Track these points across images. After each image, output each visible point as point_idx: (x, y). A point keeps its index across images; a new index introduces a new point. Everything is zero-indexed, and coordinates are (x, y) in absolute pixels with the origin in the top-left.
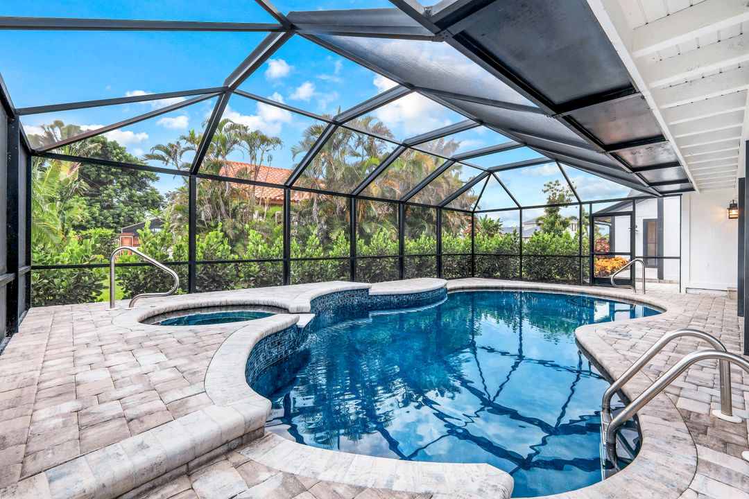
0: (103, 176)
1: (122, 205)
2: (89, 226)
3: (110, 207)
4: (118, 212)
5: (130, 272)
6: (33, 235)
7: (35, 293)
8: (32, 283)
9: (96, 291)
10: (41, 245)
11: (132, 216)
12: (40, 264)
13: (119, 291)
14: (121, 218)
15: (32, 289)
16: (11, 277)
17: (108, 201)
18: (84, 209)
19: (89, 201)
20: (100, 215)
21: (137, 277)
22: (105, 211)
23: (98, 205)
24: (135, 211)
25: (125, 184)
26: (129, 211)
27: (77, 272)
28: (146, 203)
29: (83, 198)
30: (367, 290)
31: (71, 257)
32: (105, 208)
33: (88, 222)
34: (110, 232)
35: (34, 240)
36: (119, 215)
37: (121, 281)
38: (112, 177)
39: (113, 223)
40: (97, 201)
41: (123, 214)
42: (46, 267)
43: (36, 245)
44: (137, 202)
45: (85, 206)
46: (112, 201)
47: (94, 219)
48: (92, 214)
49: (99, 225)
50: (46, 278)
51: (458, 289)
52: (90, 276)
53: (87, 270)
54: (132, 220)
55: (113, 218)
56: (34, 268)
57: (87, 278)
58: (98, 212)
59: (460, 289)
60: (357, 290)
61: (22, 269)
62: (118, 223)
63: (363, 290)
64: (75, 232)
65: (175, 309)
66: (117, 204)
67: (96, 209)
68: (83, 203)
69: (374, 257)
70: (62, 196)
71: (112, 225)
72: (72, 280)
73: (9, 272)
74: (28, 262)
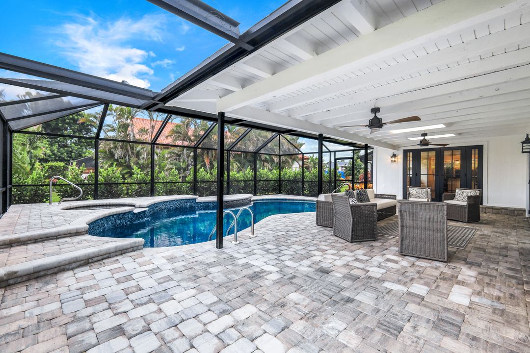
0: (60, 125)
1: (73, 145)
2: (50, 159)
3: (65, 146)
4: (71, 150)
5: (63, 189)
6: (13, 170)
7: (14, 198)
8: (13, 193)
9: (45, 198)
10: (17, 175)
11: (80, 152)
12: (17, 184)
13: (58, 198)
14: (73, 154)
15: (12, 197)
16: (4, 189)
17: (63, 142)
18: (47, 148)
19: (50, 142)
20: (58, 151)
21: (67, 191)
22: (62, 149)
23: (57, 145)
24: (83, 150)
25: (76, 130)
26: (78, 149)
27: (35, 188)
28: (90, 143)
29: (46, 140)
30: (195, 199)
31: (32, 181)
32: (62, 147)
33: (49, 156)
34: (62, 164)
35: (13, 172)
36: (71, 152)
37: (59, 193)
38: (66, 125)
39: (67, 157)
40: (56, 142)
41: (74, 151)
42: (19, 186)
43: (14, 175)
44: (84, 143)
45: (47, 146)
46: (66, 142)
47: (54, 154)
48: (52, 151)
49: (57, 158)
50: (19, 191)
51: (259, 200)
52: (42, 190)
53: (40, 187)
54: (80, 156)
55: (67, 154)
56: (13, 186)
57: (40, 191)
58: (56, 150)
59: (261, 200)
60: (189, 199)
61: (9, 186)
62: (70, 157)
63: (193, 199)
64: (40, 164)
65: (82, 206)
66: (69, 144)
67: (55, 148)
68: (46, 144)
69: (212, 182)
70: (30, 141)
71: (66, 158)
72: (33, 192)
73: (3, 187)
74: (11, 183)
